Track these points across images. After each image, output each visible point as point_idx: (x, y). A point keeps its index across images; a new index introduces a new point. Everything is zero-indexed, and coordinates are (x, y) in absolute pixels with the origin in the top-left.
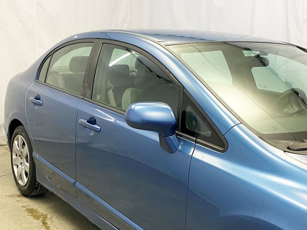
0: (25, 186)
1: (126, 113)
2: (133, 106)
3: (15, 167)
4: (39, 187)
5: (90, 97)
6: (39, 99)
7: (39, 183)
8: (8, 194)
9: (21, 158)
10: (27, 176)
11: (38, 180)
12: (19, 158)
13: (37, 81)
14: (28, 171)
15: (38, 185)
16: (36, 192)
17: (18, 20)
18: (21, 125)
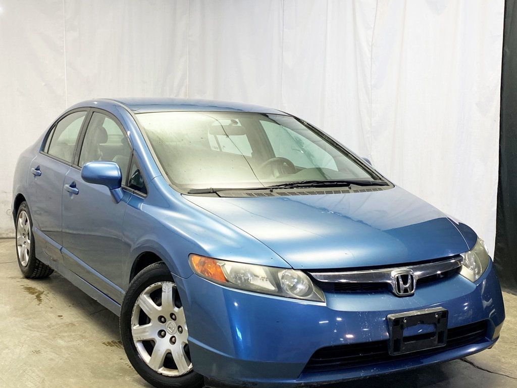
0: (26, 267)
1: (82, 169)
2: (87, 164)
3: (19, 247)
4: (40, 266)
5: (77, 164)
6: (39, 170)
7: (40, 261)
8: (9, 276)
9: (25, 237)
10: (28, 254)
11: (37, 256)
12: (23, 237)
13: (42, 152)
14: (29, 249)
15: (39, 264)
16: (37, 272)
17: (44, 84)
18: (25, 200)
